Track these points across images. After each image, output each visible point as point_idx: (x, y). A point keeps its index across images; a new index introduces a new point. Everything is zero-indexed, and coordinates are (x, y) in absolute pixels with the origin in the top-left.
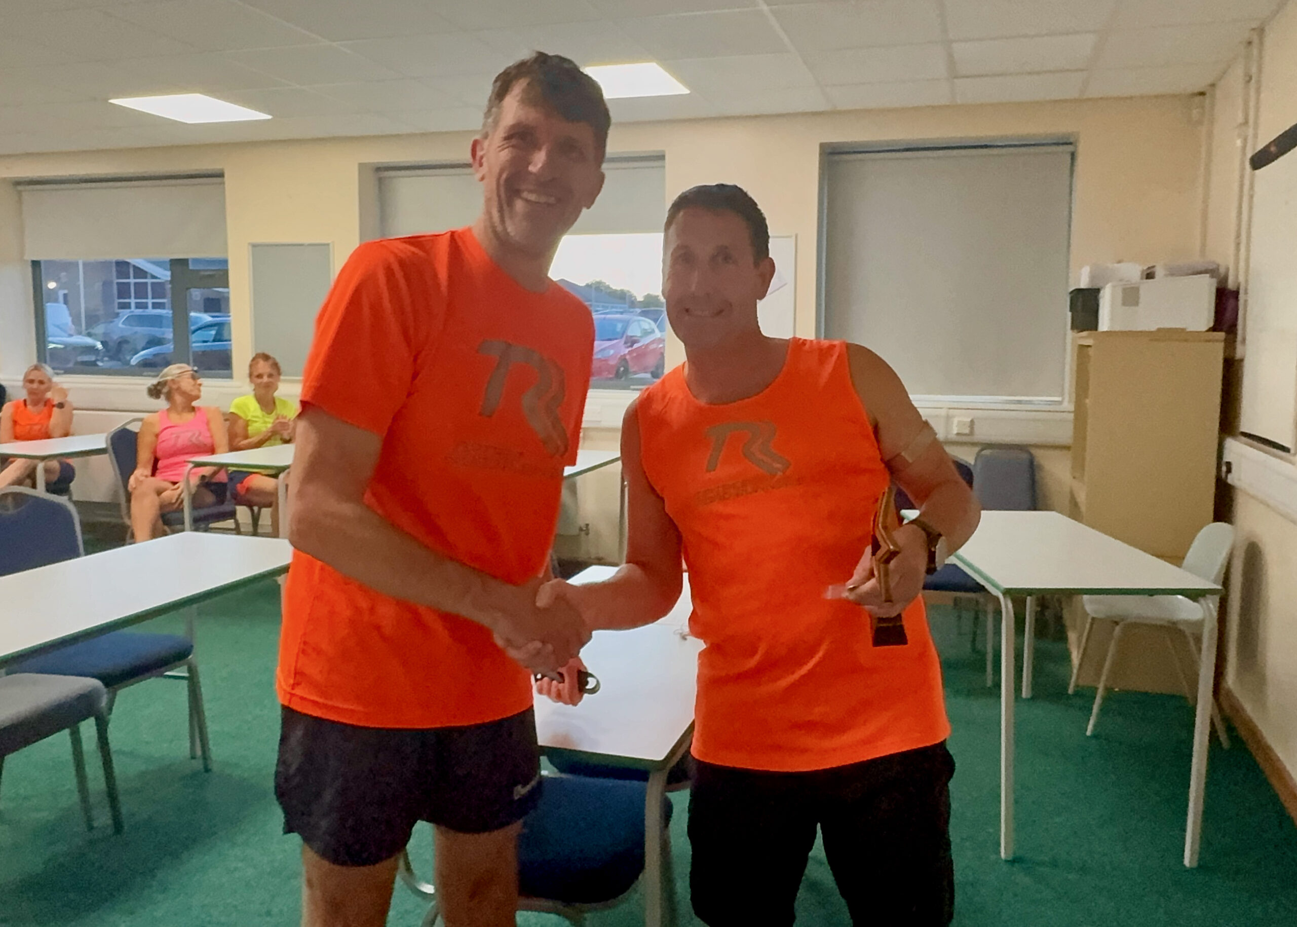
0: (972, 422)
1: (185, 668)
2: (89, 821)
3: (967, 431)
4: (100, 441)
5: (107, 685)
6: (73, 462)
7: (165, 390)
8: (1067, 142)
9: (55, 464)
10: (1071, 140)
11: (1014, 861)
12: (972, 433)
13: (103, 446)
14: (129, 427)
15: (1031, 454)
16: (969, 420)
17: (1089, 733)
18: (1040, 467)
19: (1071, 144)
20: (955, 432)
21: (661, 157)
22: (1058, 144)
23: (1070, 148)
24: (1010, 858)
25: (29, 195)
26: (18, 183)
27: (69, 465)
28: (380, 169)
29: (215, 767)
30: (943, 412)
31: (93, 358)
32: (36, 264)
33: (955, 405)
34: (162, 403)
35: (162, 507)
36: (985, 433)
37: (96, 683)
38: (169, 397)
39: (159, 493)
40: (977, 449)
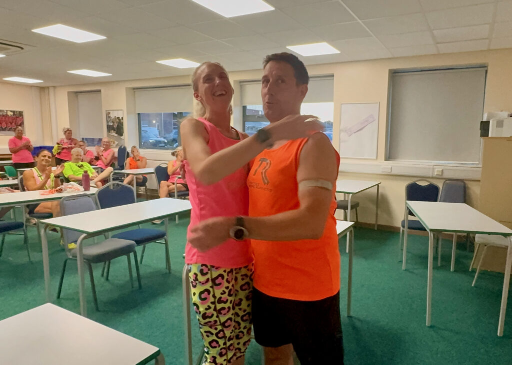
0: (442, 171)
1: (164, 240)
2: (132, 285)
3: (440, 174)
4: (152, 170)
5: (137, 243)
6: (147, 176)
7: (176, 154)
8: (484, 67)
9: (141, 177)
10: (486, 65)
11: (431, 327)
12: (442, 175)
13: (153, 171)
14: (161, 165)
15: (464, 183)
16: (441, 170)
17: (473, 285)
18: (468, 188)
19: (485, 67)
20: (436, 174)
21: (333, 76)
22: (480, 67)
23: (486, 69)
24: (429, 326)
25: (138, 93)
26: (134, 89)
27: (145, 177)
28: (241, 82)
29: (172, 272)
30: (432, 167)
31: (164, 145)
32: (139, 114)
33: (436, 164)
34: (174, 158)
35: (169, 191)
36: (448, 175)
37: (134, 242)
38: (177, 156)
39: (168, 186)
40: (444, 180)
